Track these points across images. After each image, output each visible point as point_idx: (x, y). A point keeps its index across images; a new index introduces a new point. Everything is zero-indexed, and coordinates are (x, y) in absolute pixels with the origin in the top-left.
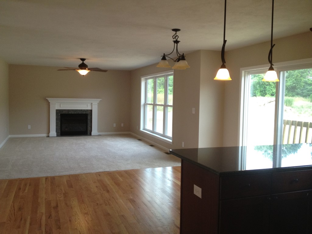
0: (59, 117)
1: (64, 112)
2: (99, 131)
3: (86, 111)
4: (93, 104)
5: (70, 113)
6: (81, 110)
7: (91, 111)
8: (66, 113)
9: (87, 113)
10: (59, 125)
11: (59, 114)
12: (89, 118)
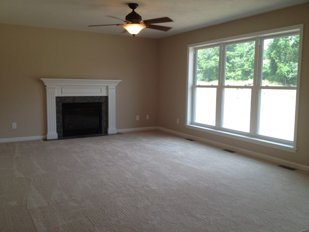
0: (61, 108)
1: (68, 101)
2: (117, 128)
3: (99, 99)
4: (109, 87)
5: (76, 102)
6: (93, 97)
7: (107, 98)
8: (71, 102)
9: (100, 101)
10: (61, 121)
11: (61, 104)
12: (103, 108)
